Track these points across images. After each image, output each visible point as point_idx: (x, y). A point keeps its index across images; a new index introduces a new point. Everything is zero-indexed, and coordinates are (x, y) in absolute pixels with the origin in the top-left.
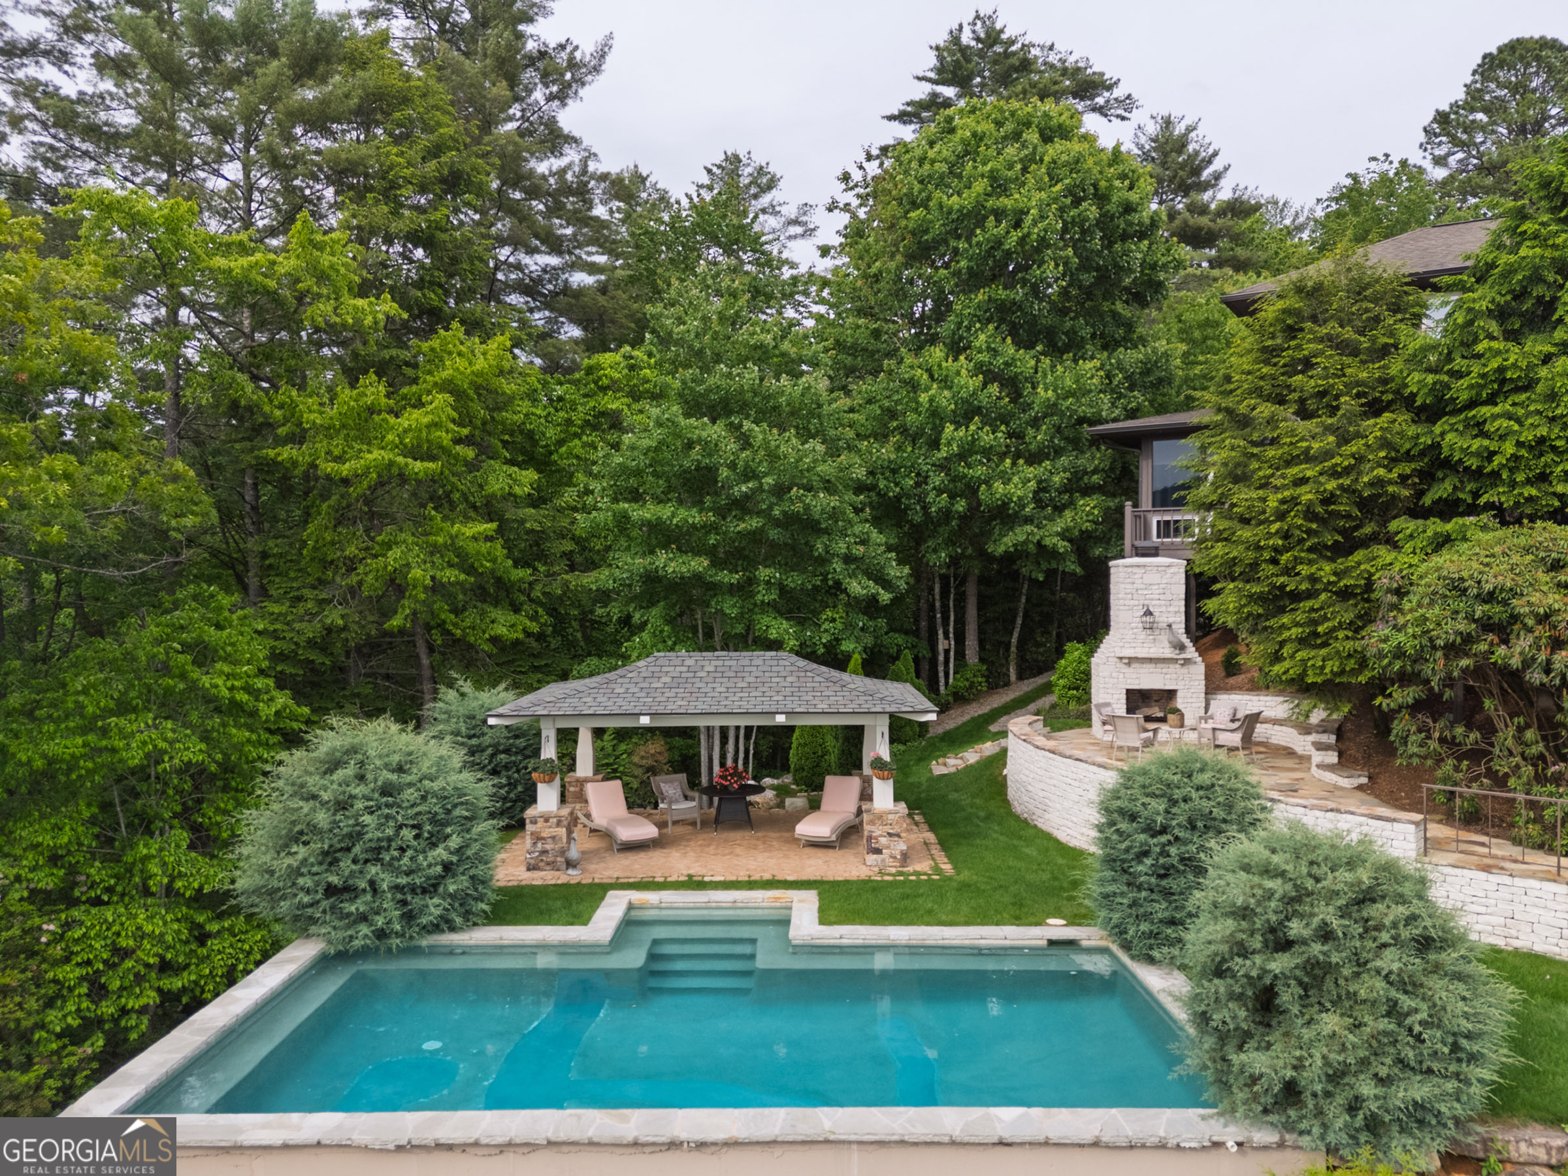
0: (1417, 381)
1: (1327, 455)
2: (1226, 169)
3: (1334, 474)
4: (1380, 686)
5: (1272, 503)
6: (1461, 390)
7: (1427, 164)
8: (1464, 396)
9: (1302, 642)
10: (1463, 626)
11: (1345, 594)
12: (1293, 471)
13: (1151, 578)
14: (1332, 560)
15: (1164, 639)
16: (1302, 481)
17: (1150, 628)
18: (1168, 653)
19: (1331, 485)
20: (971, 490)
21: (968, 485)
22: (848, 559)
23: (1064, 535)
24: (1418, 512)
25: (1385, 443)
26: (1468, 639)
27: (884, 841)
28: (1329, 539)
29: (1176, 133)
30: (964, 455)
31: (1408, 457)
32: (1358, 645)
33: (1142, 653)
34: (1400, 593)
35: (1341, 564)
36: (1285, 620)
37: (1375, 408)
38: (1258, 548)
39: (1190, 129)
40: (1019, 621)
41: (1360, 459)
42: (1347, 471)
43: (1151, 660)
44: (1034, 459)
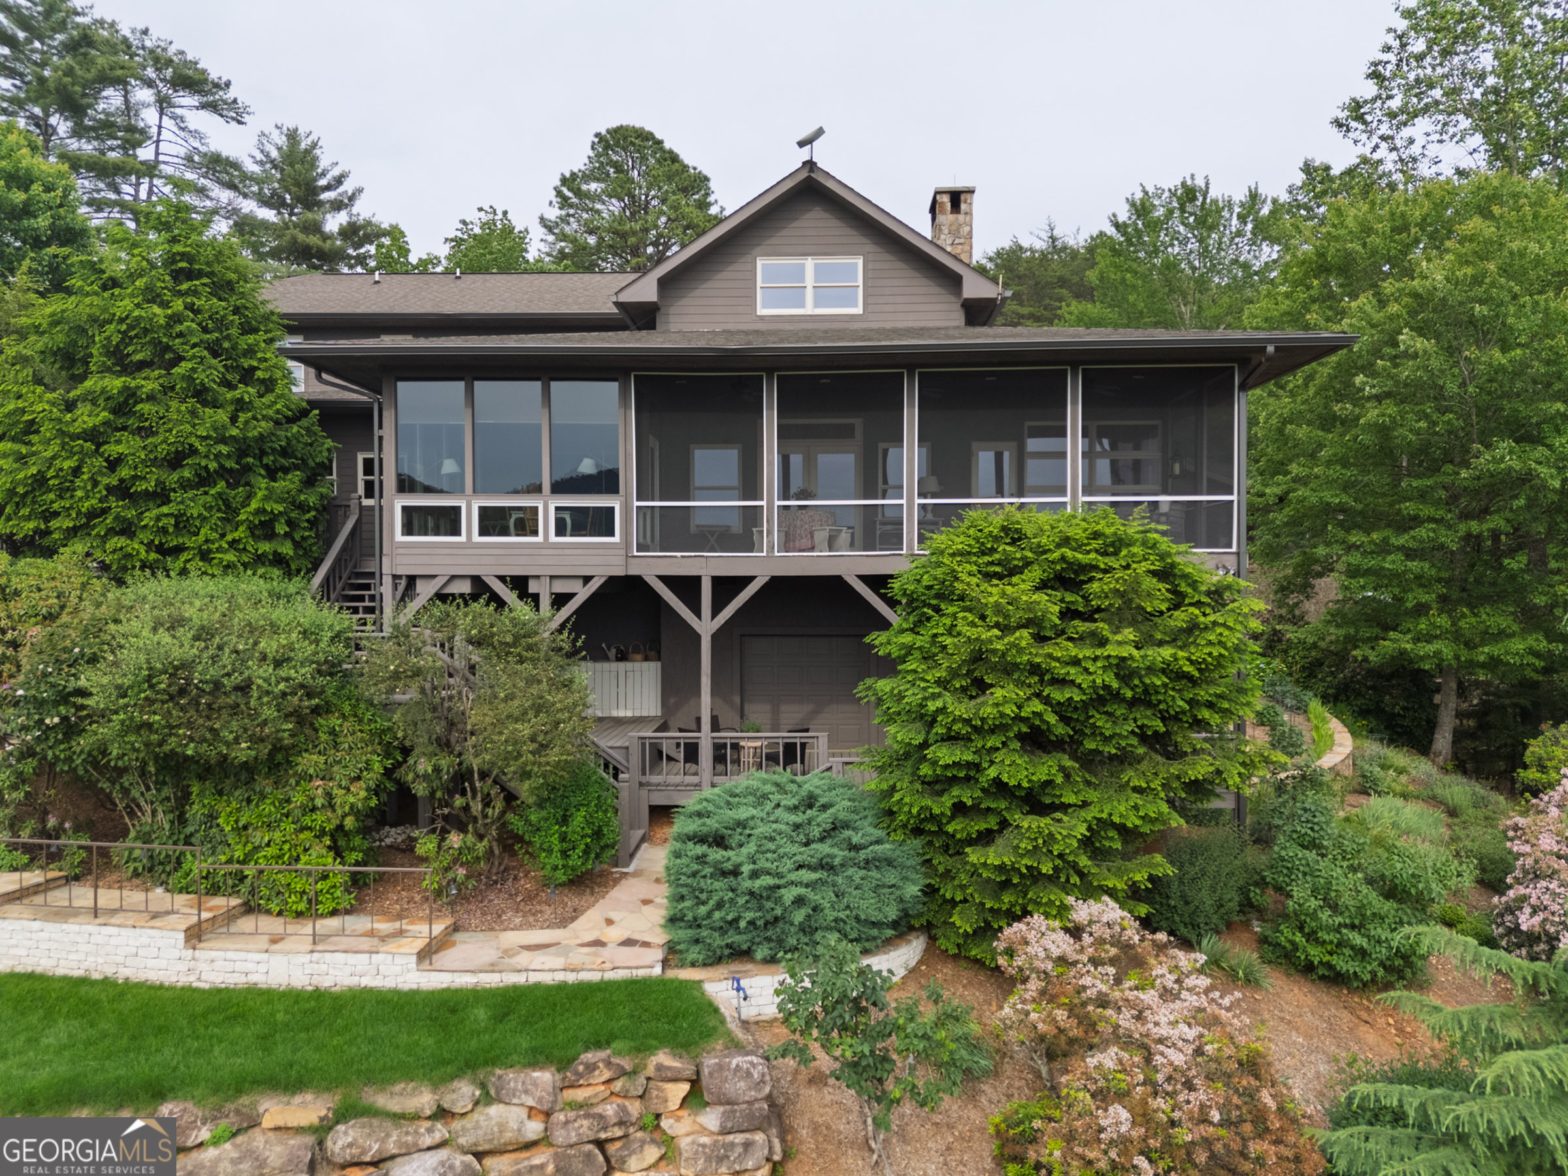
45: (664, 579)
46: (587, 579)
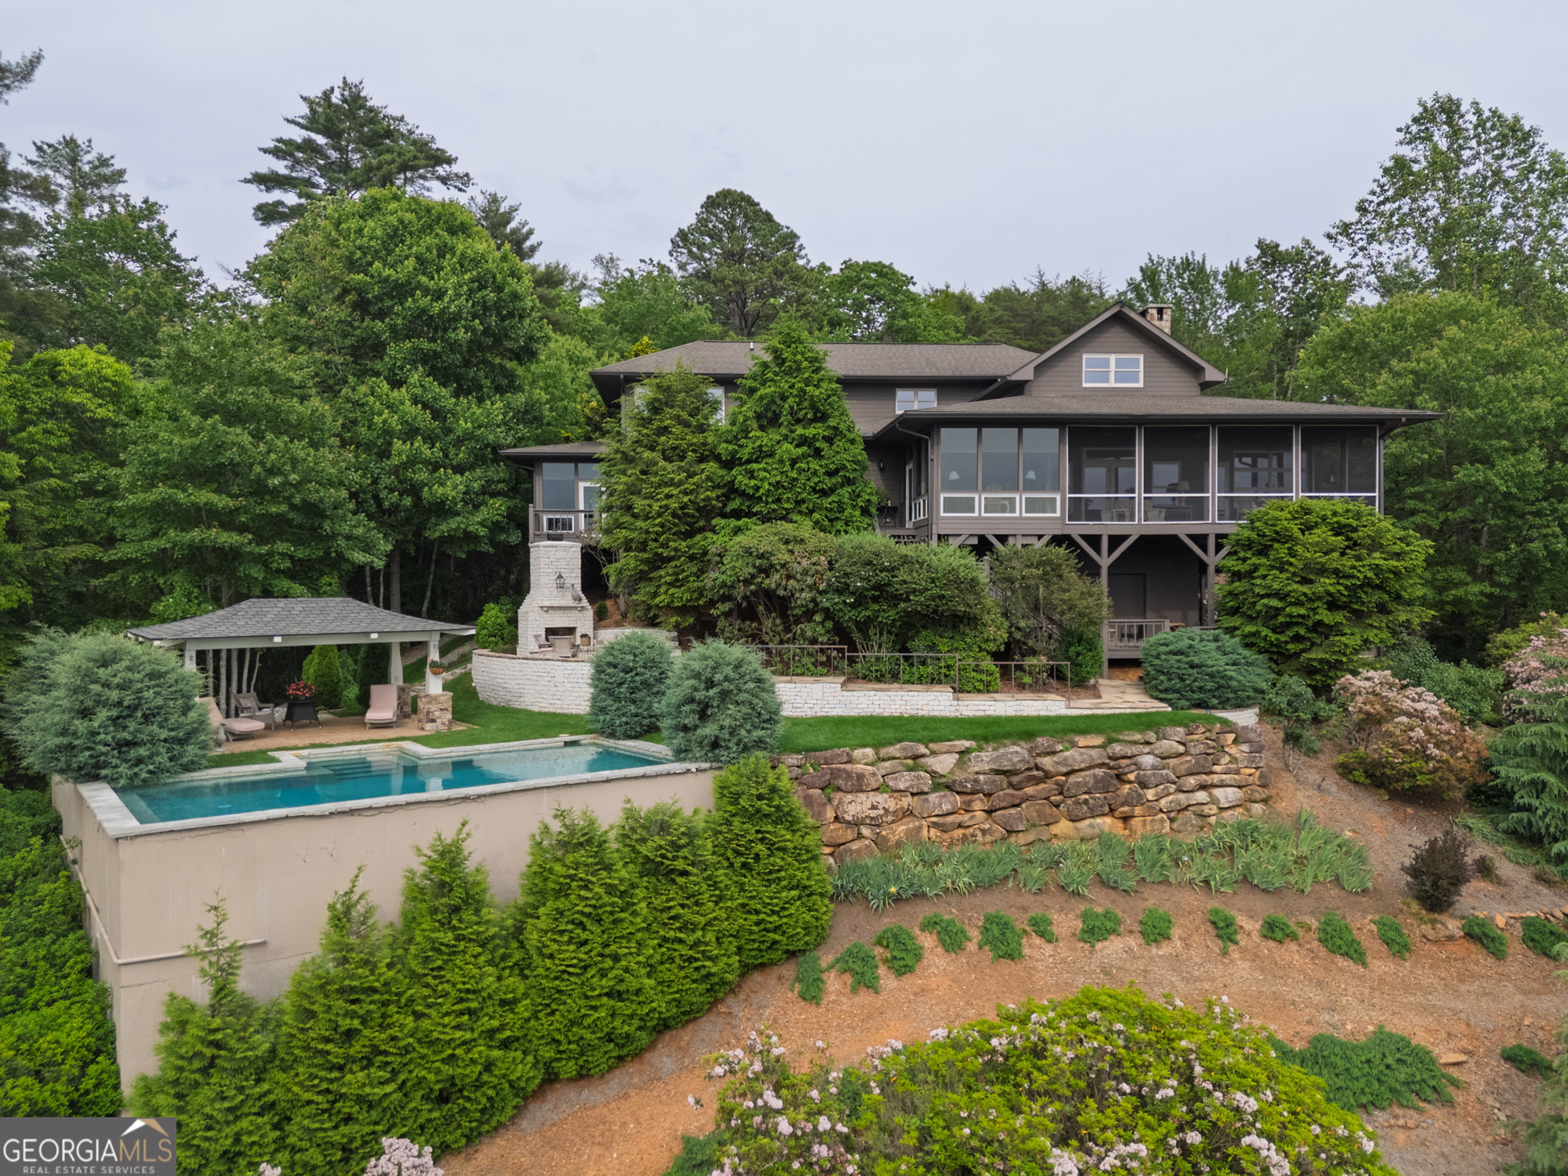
0: (723, 449)
1: (681, 483)
2: (539, 244)
3: (686, 493)
4: (712, 603)
5: (656, 507)
6: (745, 454)
7: (673, 266)
8: (745, 458)
9: (671, 585)
10: (751, 570)
11: (692, 558)
12: (666, 490)
13: (561, 554)
14: (684, 540)
15: (569, 595)
16: (668, 496)
17: (561, 587)
18: (571, 603)
19: (686, 499)
20: (415, 490)
21: (412, 486)
22: (348, 538)
23: (482, 524)
24: (724, 516)
25: (709, 479)
26: (753, 576)
27: (437, 714)
28: (683, 528)
29: (502, 210)
30: (411, 462)
31: (718, 486)
32: (700, 584)
33: (555, 603)
34: (721, 556)
35: (689, 542)
36: (662, 573)
37: (702, 459)
38: (647, 532)
39: (513, 209)
40: (429, 594)
41: (698, 486)
42: (692, 492)
43: (560, 608)
44: (459, 469)
45: (1082, 536)
46: (1040, 537)
